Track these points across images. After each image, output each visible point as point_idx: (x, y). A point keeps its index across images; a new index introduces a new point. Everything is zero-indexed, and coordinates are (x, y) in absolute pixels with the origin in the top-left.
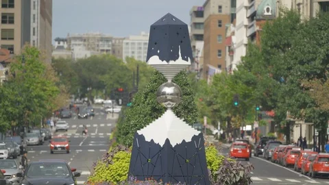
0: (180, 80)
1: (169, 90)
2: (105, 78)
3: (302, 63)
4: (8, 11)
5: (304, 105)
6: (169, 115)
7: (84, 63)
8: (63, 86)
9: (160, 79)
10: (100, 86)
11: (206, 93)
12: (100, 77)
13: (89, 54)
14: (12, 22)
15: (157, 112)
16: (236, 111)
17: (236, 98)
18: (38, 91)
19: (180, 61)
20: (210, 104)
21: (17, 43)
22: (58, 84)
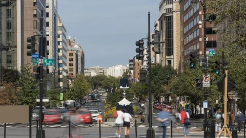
0: (127, 91)
1: (124, 94)
2: (102, 82)
3: (161, 80)
4: (71, 62)
5: (162, 92)
6: (124, 99)
7: (94, 78)
8: (90, 86)
9: (122, 91)
10: (100, 85)
11: (134, 88)
12: (100, 82)
13: (96, 75)
14: (72, 66)
15: (122, 98)
16: (143, 93)
17: (143, 89)
18: (83, 88)
19: (127, 87)
20: (135, 91)
21: (74, 72)
22: (88, 86)
